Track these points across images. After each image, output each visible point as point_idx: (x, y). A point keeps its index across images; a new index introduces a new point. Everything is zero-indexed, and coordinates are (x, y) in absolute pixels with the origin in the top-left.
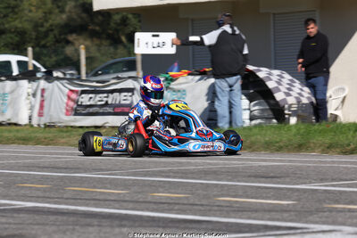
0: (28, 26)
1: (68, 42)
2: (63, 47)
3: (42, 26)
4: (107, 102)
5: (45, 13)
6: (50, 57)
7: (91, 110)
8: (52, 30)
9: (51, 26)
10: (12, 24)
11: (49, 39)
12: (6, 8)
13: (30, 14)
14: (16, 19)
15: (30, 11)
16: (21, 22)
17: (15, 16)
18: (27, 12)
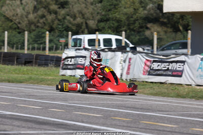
0: (124, 18)
1: (147, 28)
2: (144, 31)
3: (132, 17)
4: (168, 68)
5: (135, 9)
6: (136, 36)
7: (159, 72)
8: (137, 20)
9: (137, 17)
10: (114, 15)
11: (136, 25)
12: (110, 5)
13: (125, 10)
14: (117, 12)
15: (125, 8)
16: (118, 15)
17: (116, 11)
18: (123, 8)
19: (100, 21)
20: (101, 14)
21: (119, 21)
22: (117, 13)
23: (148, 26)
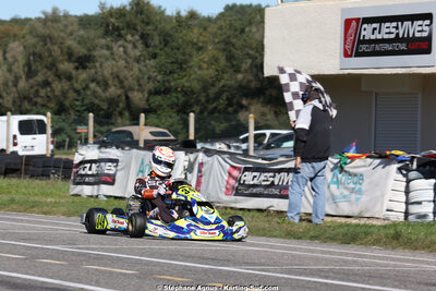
0: (196, 86)
1: (242, 107)
2: (236, 112)
3: (213, 85)
5: (218, 71)
8: (223, 91)
9: (224, 86)
10: (179, 81)
11: (221, 101)
12: (172, 63)
13: (200, 72)
14: (185, 76)
15: (200, 68)
16: (187, 81)
17: (183, 74)
18: (196, 69)
19: (157, 92)
20: (155, 79)
21: (187, 92)
22: (185, 79)
23: (244, 102)
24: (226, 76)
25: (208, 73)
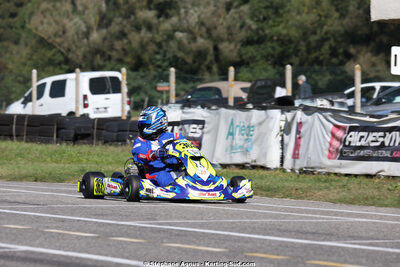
0: (294, 33)
1: (349, 57)
2: (342, 63)
3: (314, 33)
5: (320, 16)
6: (324, 76)
8: (328, 39)
9: (326, 33)
10: (276, 29)
11: (323, 51)
12: (267, 8)
13: (298, 17)
14: (282, 22)
15: (299, 13)
16: (284, 28)
17: (280, 20)
18: (294, 14)
19: (248, 42)
20: (250, 28)
21: (284, 41)
22: (280, 27)
23: (352, 50)
24: (329, 22)
25: (309, 18)
